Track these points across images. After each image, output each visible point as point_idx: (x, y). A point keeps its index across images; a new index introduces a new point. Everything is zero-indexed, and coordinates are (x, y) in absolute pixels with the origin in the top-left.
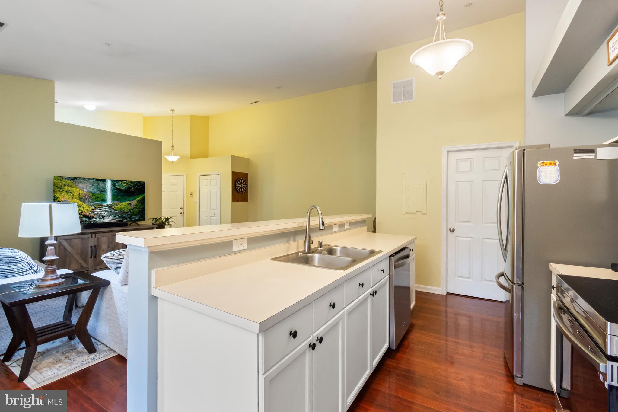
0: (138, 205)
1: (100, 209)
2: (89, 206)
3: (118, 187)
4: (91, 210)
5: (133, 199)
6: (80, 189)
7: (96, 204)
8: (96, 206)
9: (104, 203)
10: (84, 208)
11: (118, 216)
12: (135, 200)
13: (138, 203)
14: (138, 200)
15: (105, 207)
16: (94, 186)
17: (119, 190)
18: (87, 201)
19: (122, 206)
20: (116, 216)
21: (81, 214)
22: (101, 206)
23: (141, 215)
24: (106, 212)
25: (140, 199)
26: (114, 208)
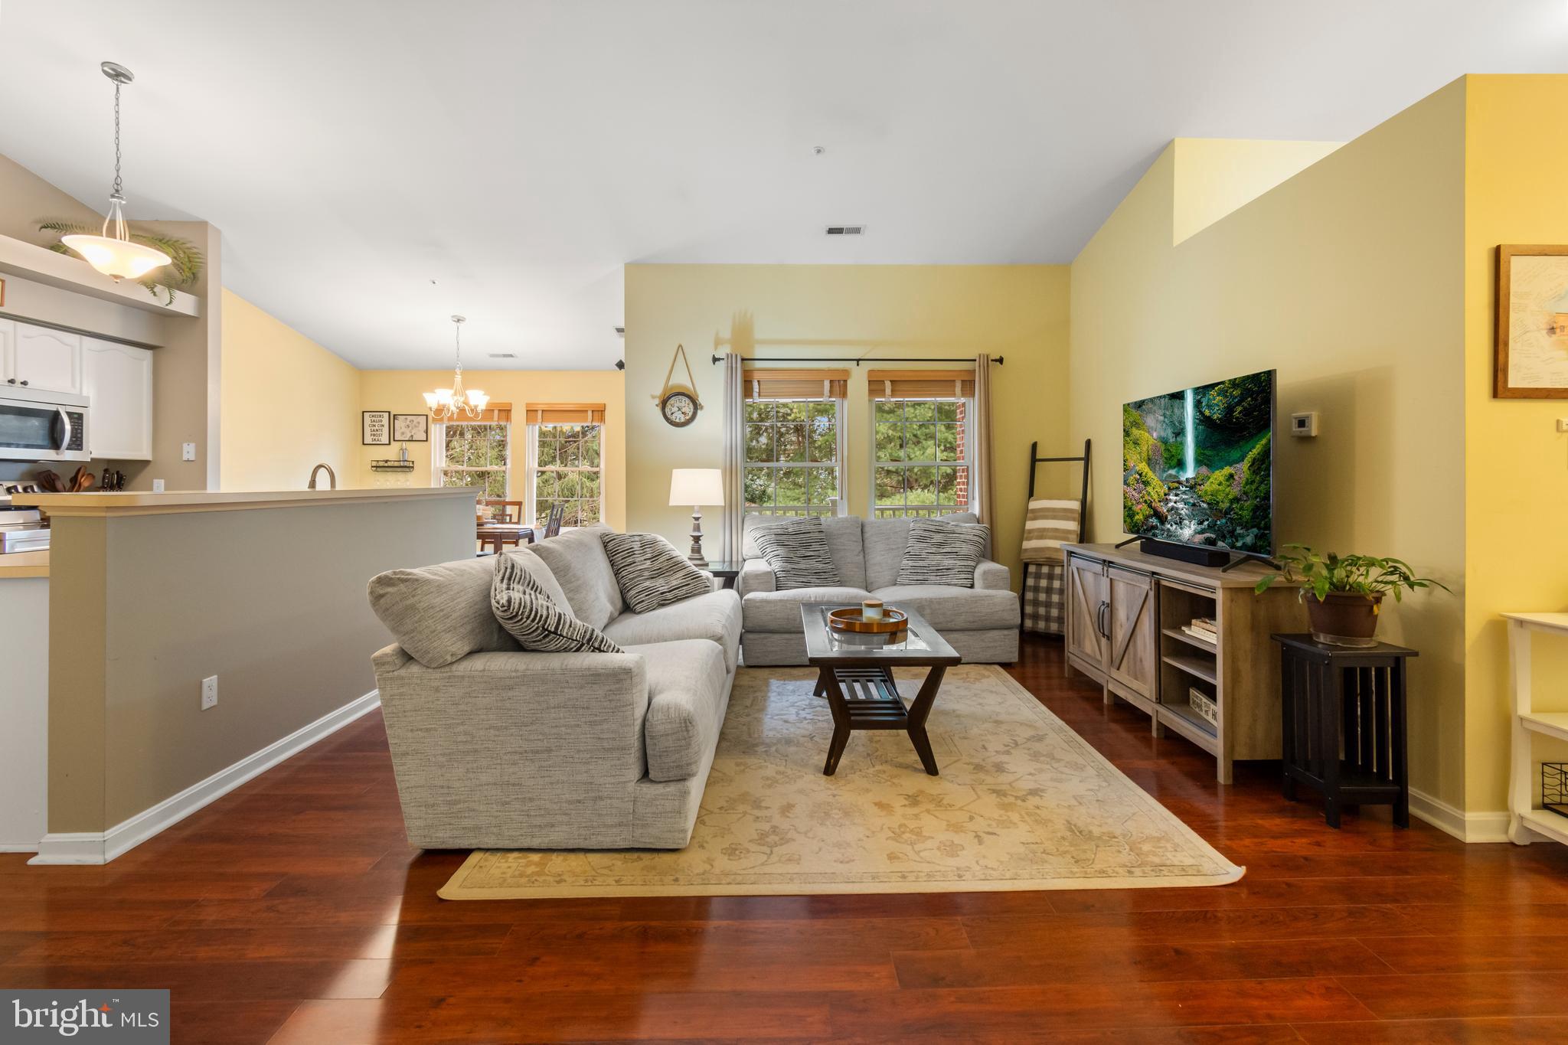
0: (1252, 482)
2: (1161, 483)
3: (1207, 413)
4: (1163, 496)
5: (1239, 454)
6: (1149, 432)
7: (1171, 475)
8: (1170, 484)
9: (1181, 473)
10: (1154, 489)
11: (1206, 523)
12: (1246, 461)
13: (1254, 472)
14: (1254, 462)
16: (1166, 420)
17: (1210, 423)
18: (1157, 467)
19: (1215, 487)
20: (1204, 521)
21: (1151, 507)
22: (1176, 485)
23: (1259, 528)
25: (1258, 454)
26: (1200, 492)
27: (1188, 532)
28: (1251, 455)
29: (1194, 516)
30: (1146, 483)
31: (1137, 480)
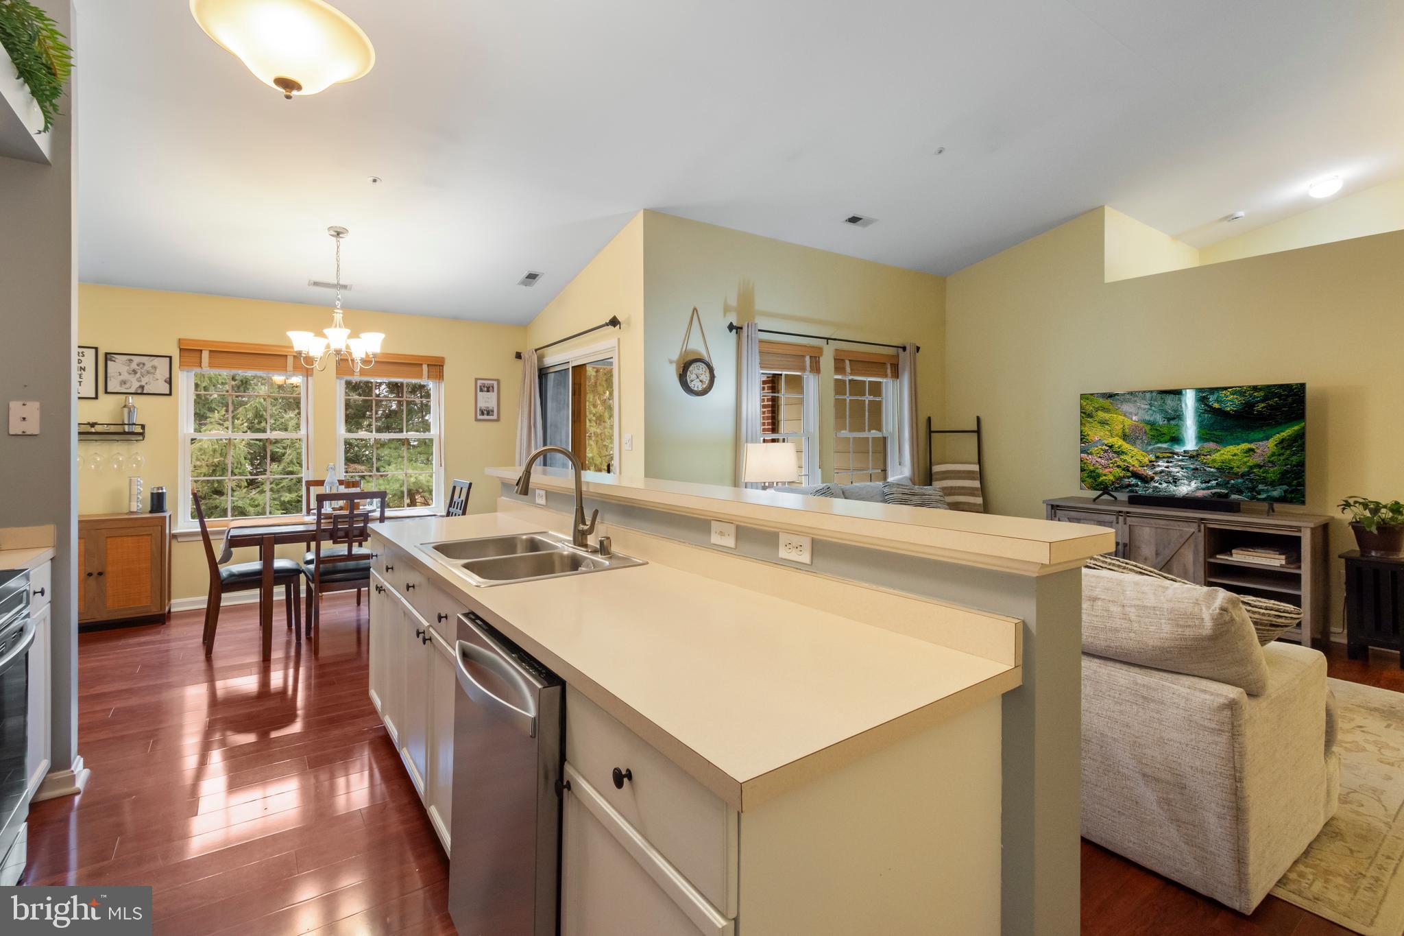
0: (1279, 455)
1: (1168, 462)
2: (1144, 453)
3: (1216, 405)
4: (1148, 462)
5: (1261, 435)
6: (1125, 416)
7: (1160, 448)
8: (1158, 454)
9: (1176, 446)
10: (1132, 457)
11: (1214, 482)
12: (1271, 440)
13: (1283, 448)
14: (1282, 441)
15: (1181, 457)
16: (1153, 408)
17: (1220, 413)
18: (1138, 442)
19: (1228, 457)
20: (1210, 481)
21: (1128, 471)
22: (1170, 455)
23: (1289, 484)
24: (1182, 469)
25: (1289, 436)
26: (1205, 461)
27: (1185, 489)
28: (1278, 437)
29: (1195, 477)
30: (1119, 453)
31: (1106, 451)
